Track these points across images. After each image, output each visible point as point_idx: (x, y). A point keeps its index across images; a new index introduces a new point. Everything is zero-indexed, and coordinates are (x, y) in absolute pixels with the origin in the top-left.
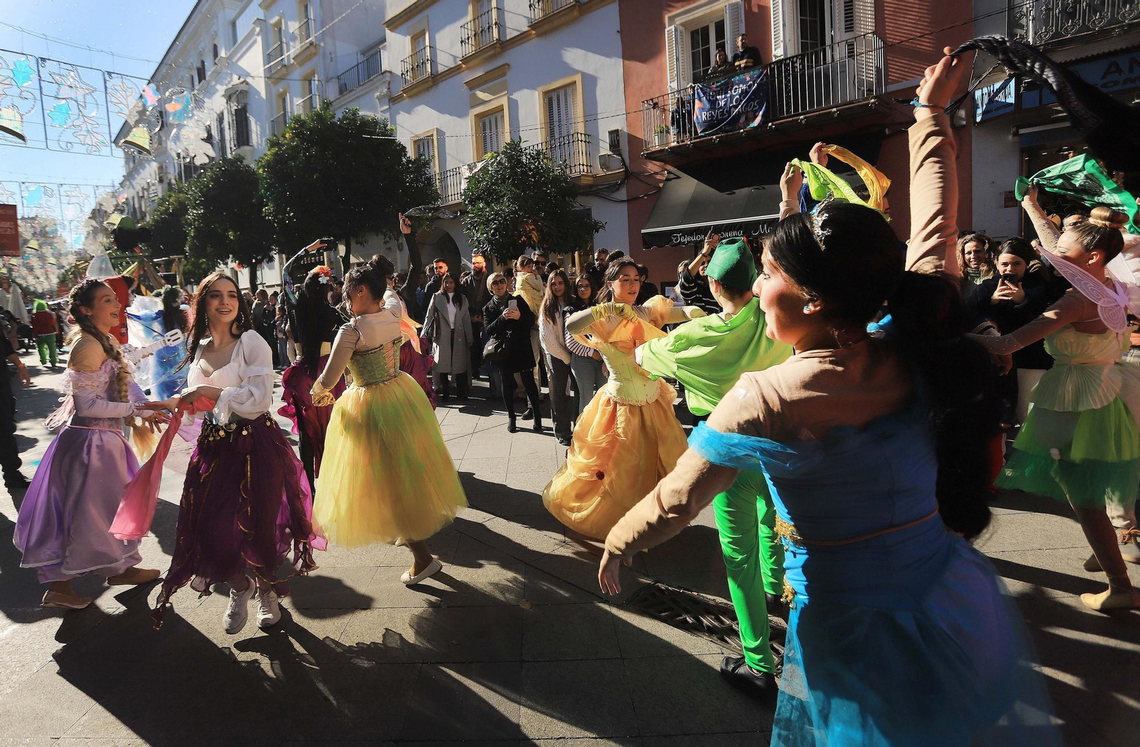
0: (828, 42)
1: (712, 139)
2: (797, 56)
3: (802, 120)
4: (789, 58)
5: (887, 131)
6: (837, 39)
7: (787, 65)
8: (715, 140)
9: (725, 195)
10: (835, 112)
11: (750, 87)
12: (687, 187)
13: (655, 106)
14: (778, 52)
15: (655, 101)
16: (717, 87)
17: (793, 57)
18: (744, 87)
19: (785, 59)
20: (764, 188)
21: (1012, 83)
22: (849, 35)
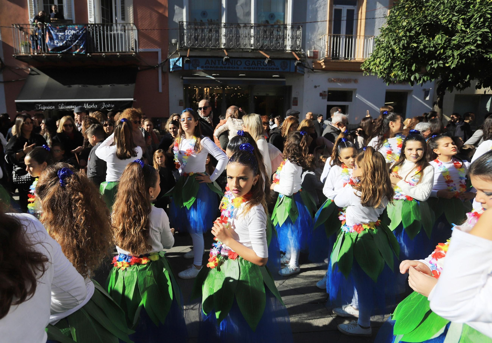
0: (114, 21)
1: (57, 56)
2: (101, 24)
3: (104, 55)
4: (97, 24)
5: (139, 68)
6: (118, 22)
7: (96, 27)
8: (59, 56)
9: (66, 87)
10: (118, 55)
11: (78, 32)
12: (44, 79)
13: (21, 29)
14: (91, 20)
15: (21, 26)
16: (60, 28)
17: (99, 24)
18: (74, 32)
19: (95, 24)
20: (87, 86)
21: (181, 59)
22: (123, 22)
